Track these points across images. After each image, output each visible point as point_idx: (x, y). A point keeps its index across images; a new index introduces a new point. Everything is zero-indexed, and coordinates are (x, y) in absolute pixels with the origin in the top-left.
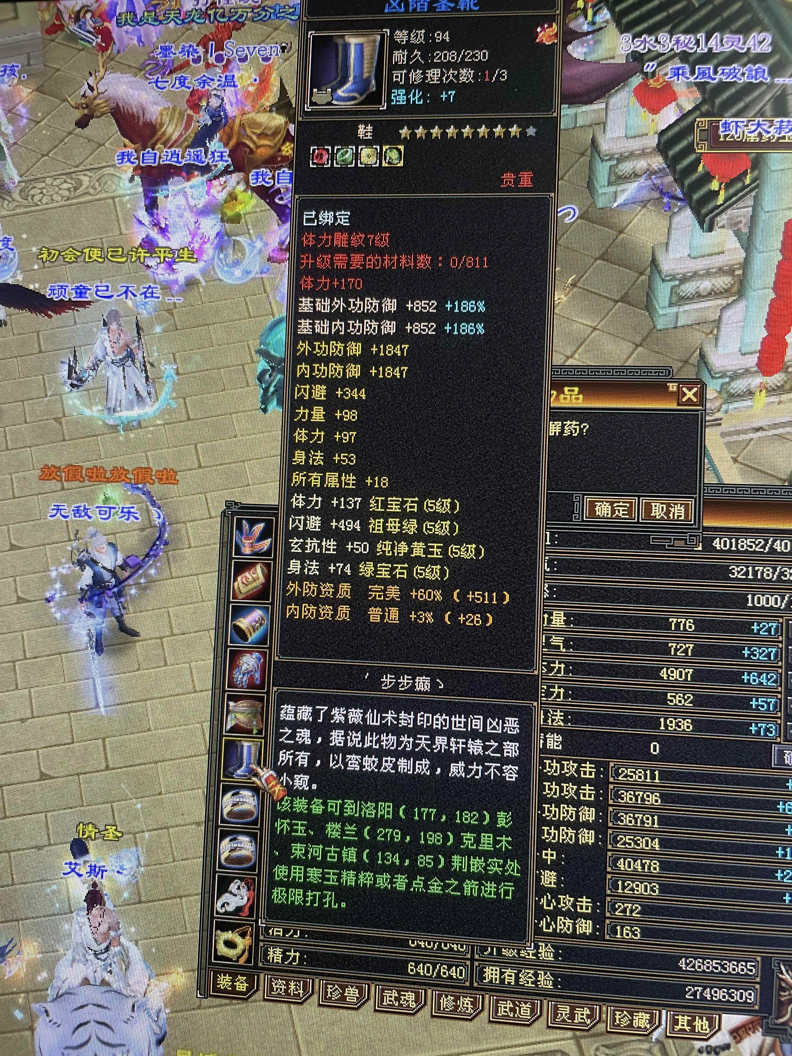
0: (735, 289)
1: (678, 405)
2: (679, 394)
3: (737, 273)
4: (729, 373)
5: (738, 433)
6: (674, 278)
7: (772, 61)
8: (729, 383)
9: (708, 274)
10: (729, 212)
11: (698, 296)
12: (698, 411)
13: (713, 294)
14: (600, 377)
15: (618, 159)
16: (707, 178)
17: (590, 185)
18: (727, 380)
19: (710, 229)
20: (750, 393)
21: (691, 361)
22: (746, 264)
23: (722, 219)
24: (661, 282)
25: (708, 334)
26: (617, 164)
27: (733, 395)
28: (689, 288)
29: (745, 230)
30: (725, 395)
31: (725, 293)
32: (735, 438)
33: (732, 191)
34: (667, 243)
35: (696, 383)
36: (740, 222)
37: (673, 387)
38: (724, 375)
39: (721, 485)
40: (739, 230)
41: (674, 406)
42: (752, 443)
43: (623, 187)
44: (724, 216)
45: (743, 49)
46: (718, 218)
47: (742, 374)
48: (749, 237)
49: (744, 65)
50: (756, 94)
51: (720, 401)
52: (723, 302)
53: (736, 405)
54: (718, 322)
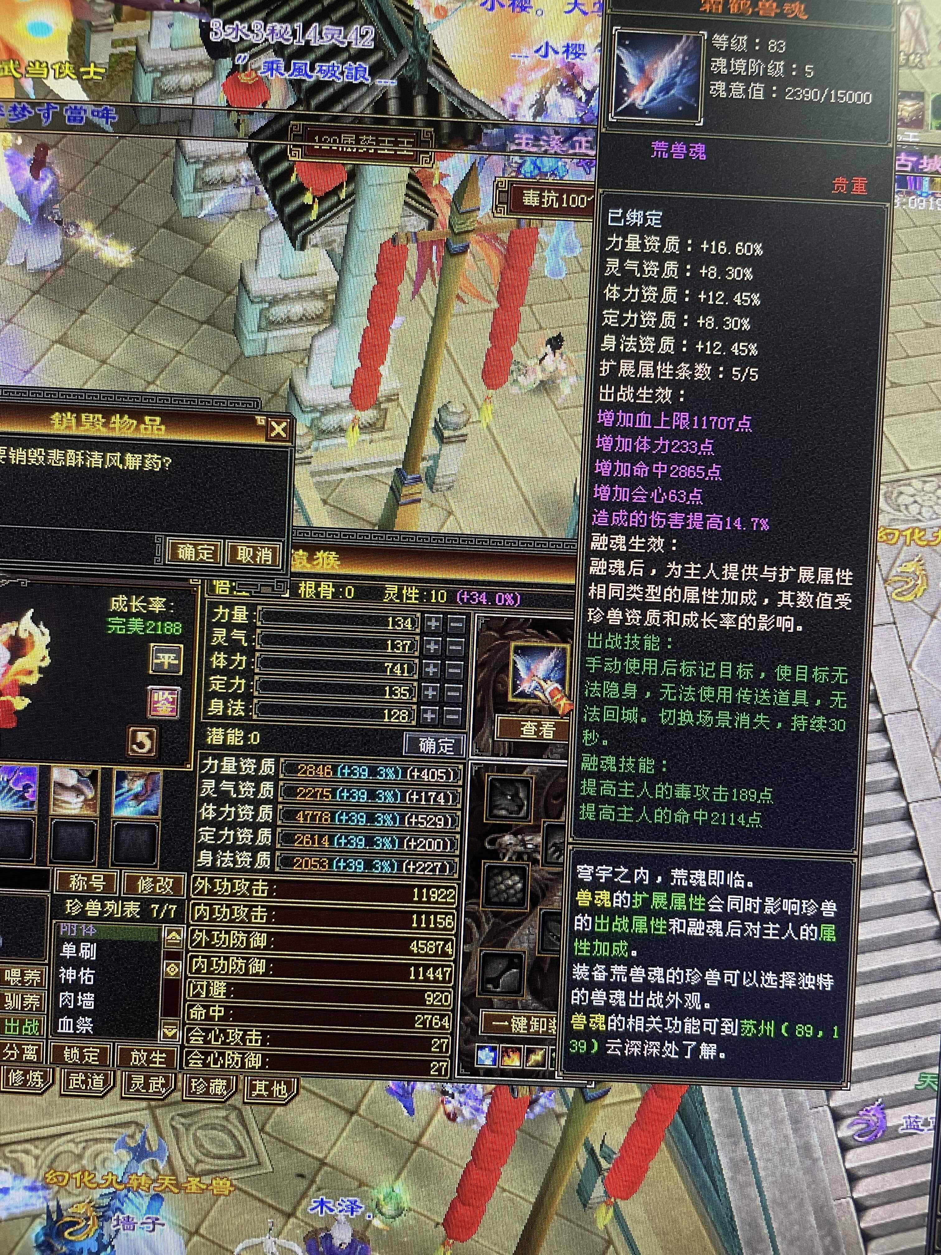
0: (327, 315)
1: (267, 440)
2: (267, 429)
3: (330, 297)
4: (320, 408)
5: (328, 472)
6: (263, 301)
7: (374, 59)
8: (319, 419)
9: (300, 297)
10: (323, 229)
11: (289, 321)
12: (287, 447)
13: (304, 320)
14: (185, 407)
15: (205, 163)
16: (300, 189)
17: (174, 192)
18: (318, 415)
19: (303, 248)
20: (341, 430)
21: (281, 392)
22: (339, 288)
23: (315, 238)
24: (249, 304)
25: (297, 364)
26: (204, 168)
27: (323, 432)
28: (279, 311)
29: (339, 250)
30: (315, 432)
31: (316, 319)
32: (326, 478)
33: (327, 205)
34: (256, 261)
35: (285, 417)
36: (334, 241)
37: (261, 420)
38: (314, 409)
39: (311, 528)
40: (333, 250)
41: (262, 441)
42: (343, 484)
43: (211, 194)
44: (317, 233)
45: (343, 43)
46: (311, 236)
47: (334, 409)
48: (343, 259)
49: (343, 63)
50: (355, 96)
51: (310, 438)
52: (315, 329)
53: (327, 442)
54: (309, 351)
